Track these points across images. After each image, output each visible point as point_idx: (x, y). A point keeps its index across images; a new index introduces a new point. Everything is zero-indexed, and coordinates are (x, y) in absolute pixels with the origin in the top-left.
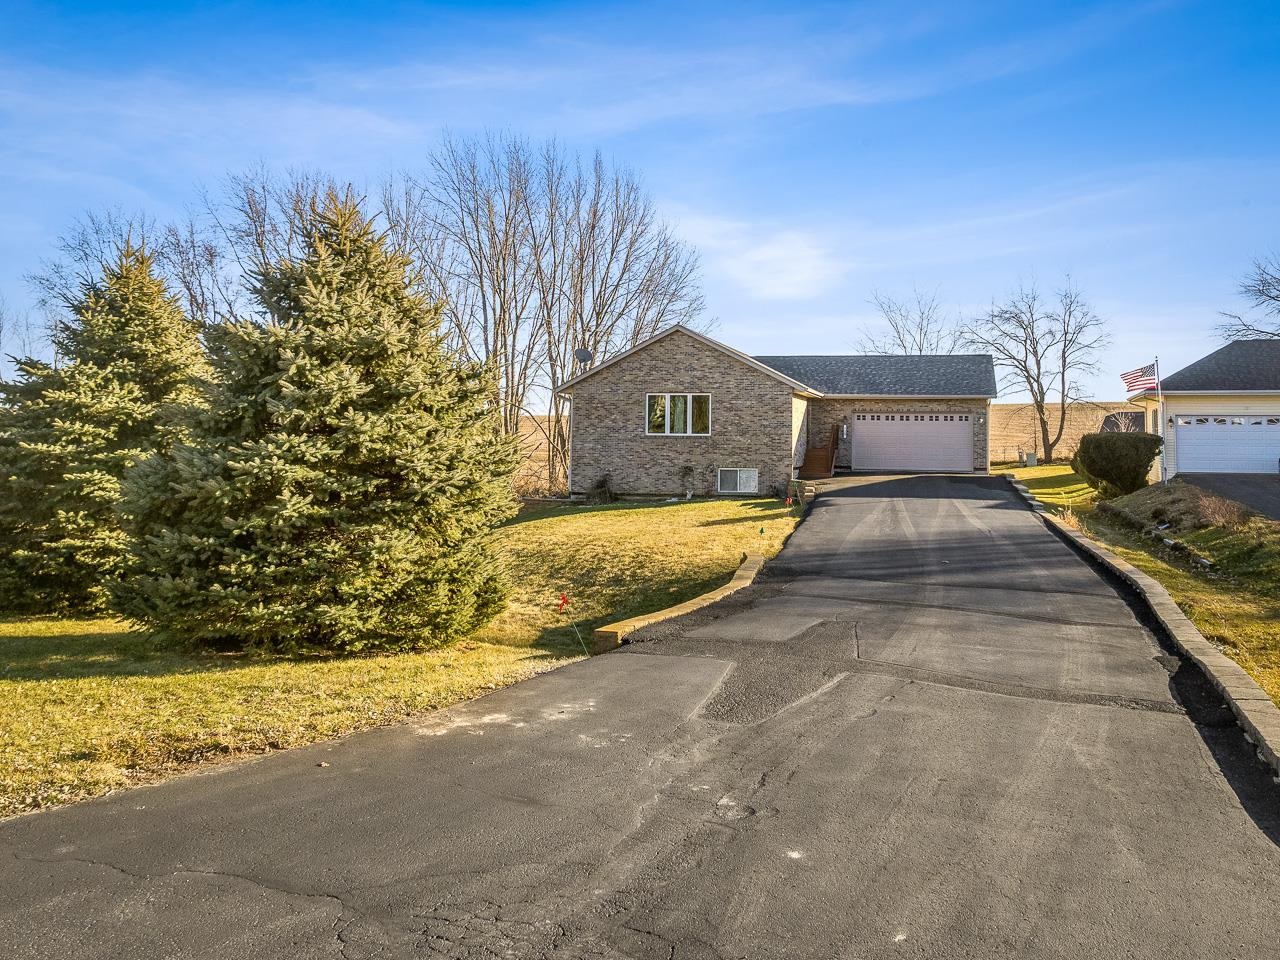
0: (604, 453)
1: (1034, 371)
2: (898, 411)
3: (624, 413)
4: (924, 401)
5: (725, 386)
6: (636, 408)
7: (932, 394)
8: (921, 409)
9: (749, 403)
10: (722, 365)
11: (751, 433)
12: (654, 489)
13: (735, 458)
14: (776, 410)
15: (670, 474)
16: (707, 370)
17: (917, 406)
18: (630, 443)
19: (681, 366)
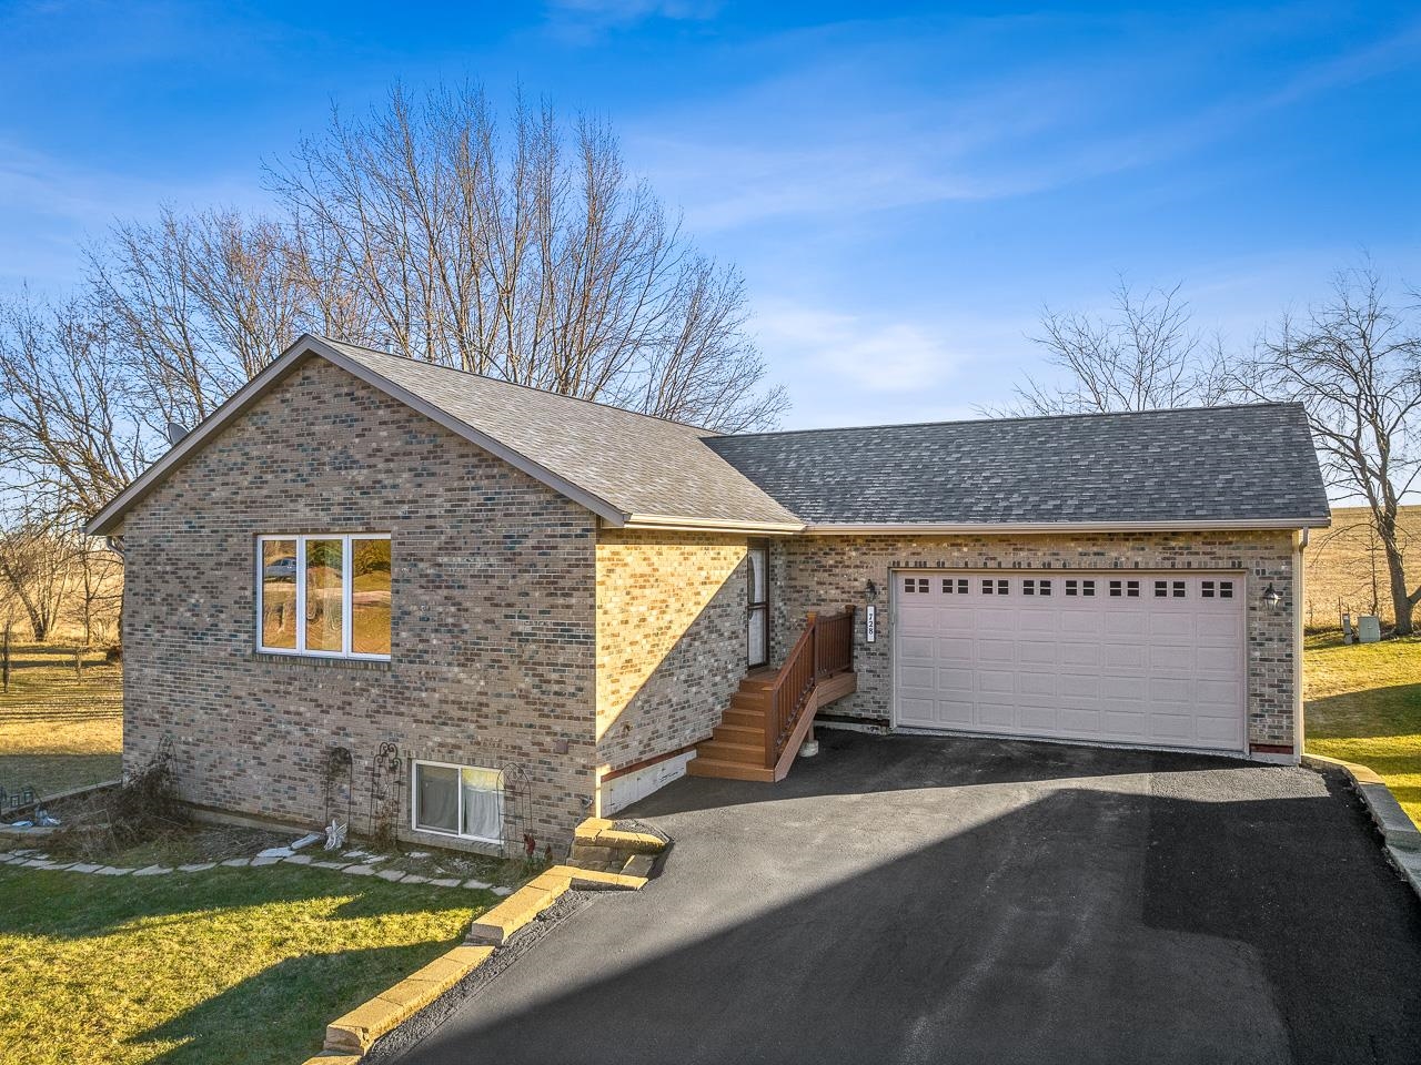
0: (178, 696)
1: (1373, 459)
2: (1016, 568)
3: (211, 590)
4: (1092, 538)
5: (423, 512)
6: (237, 578)
7: (1116, 516)
8: (1086, 562)
9: (480, 563)
10: (414, 447)
11: (487, 657)
12: (271, 805)
13: (448, 734)
14: (552, 585)
15: (303, 765)
16: (381, 466)
17: (1073, 553)
18: (224, 673)
19: (326, 456)
